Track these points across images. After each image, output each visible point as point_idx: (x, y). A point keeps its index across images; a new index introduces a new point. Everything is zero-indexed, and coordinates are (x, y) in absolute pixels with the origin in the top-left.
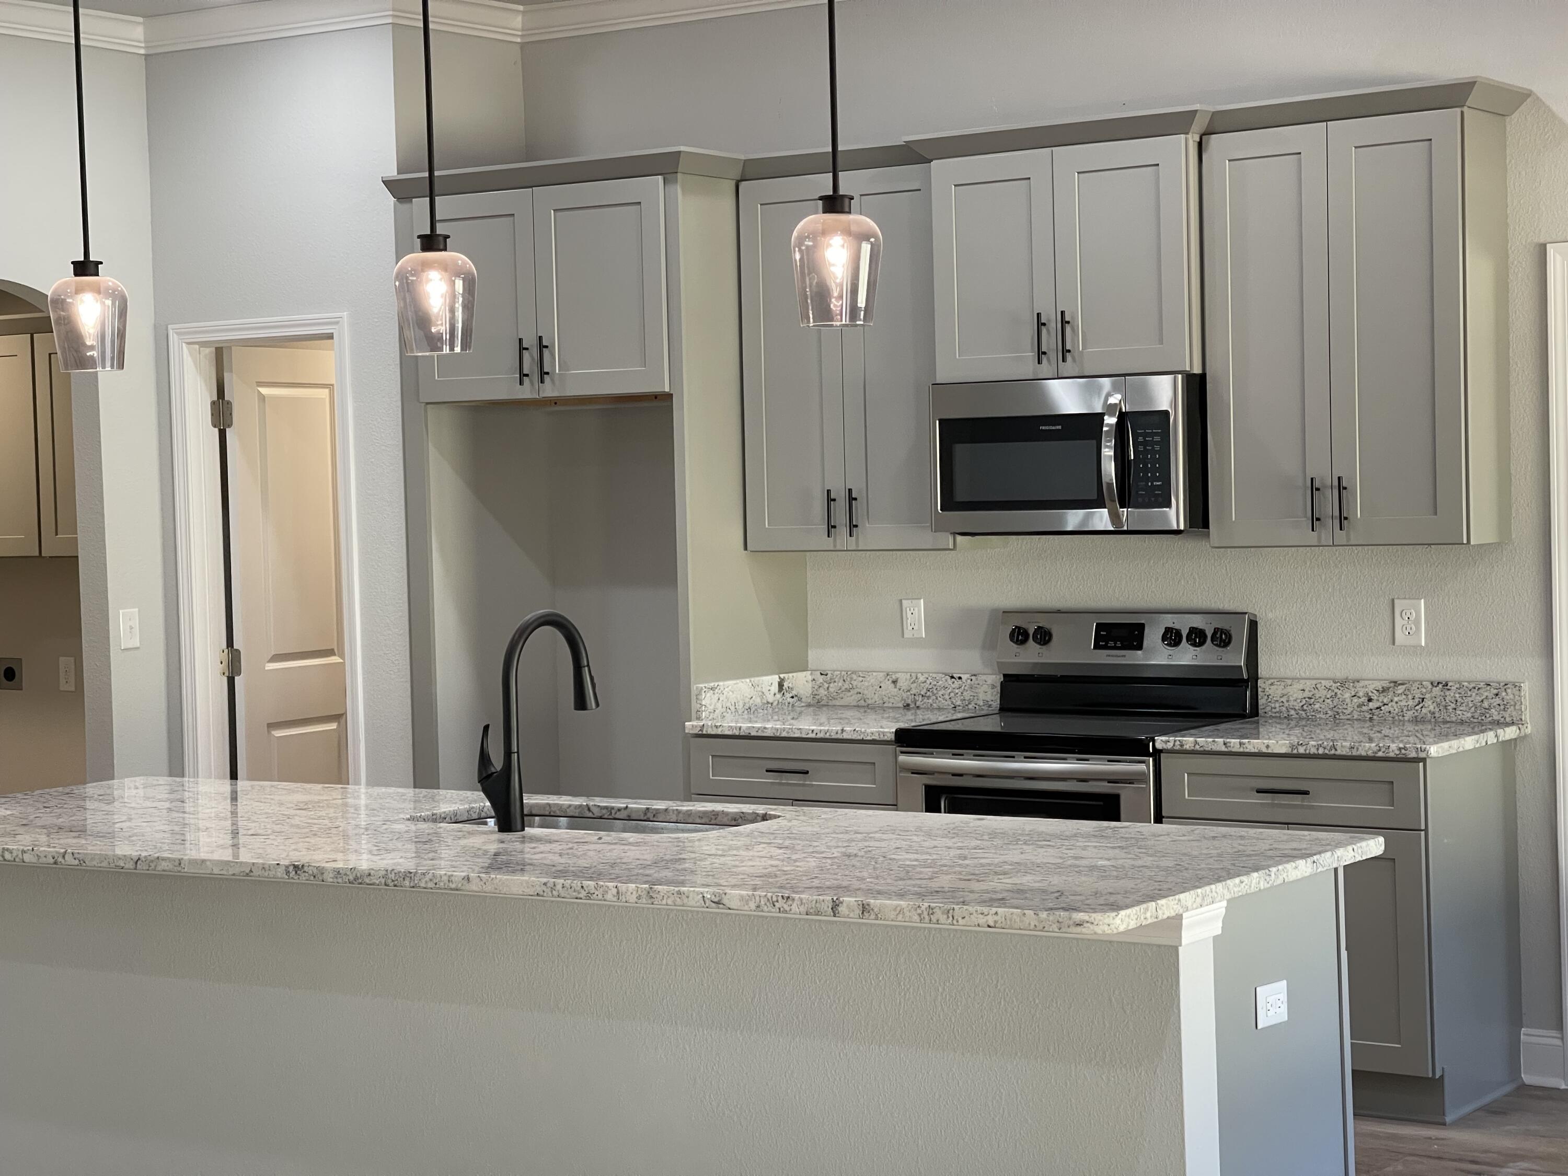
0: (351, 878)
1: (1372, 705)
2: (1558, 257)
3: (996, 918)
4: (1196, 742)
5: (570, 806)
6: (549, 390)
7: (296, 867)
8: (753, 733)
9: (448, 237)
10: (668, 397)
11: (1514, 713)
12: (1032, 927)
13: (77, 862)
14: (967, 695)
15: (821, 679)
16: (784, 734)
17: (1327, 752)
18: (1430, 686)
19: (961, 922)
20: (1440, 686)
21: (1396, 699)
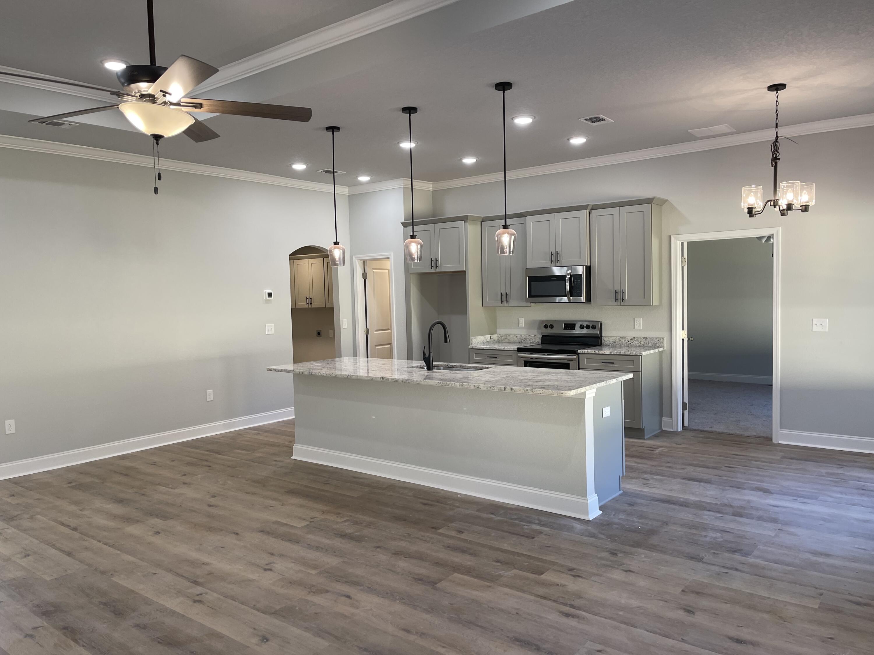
0: (395, 380)
1: (629, 343)
2: (674, 239)
3: (543, 392)
4: (588, 351)
5: (443, 365)
6: (438, 270)
7: (383, 378)
8: (484, 348)
9: (416, 235)
10: (465, 272)
11: (662, 345)
12: (551, 394)
13: (335, 376)
14: (533, 340)
15: (499, 336)
16: (491, 349)
17: (618, 354)
18: (642, 338)
19: (534, 392)
20: (645, 338)
21: (635, 341)
